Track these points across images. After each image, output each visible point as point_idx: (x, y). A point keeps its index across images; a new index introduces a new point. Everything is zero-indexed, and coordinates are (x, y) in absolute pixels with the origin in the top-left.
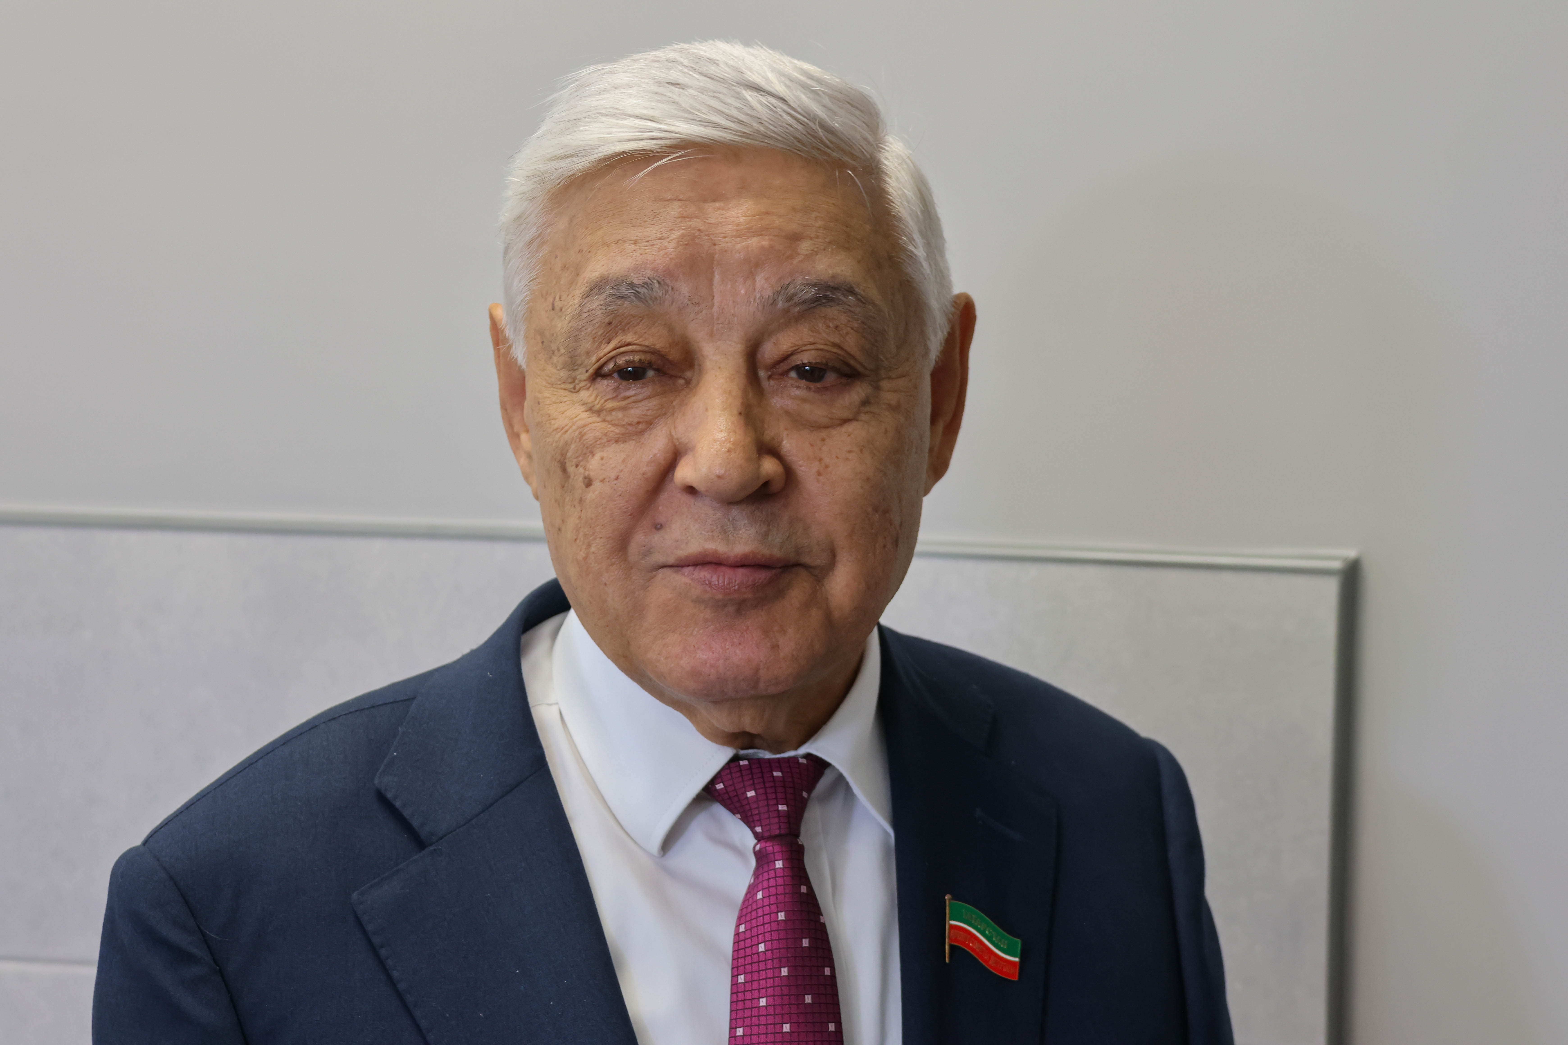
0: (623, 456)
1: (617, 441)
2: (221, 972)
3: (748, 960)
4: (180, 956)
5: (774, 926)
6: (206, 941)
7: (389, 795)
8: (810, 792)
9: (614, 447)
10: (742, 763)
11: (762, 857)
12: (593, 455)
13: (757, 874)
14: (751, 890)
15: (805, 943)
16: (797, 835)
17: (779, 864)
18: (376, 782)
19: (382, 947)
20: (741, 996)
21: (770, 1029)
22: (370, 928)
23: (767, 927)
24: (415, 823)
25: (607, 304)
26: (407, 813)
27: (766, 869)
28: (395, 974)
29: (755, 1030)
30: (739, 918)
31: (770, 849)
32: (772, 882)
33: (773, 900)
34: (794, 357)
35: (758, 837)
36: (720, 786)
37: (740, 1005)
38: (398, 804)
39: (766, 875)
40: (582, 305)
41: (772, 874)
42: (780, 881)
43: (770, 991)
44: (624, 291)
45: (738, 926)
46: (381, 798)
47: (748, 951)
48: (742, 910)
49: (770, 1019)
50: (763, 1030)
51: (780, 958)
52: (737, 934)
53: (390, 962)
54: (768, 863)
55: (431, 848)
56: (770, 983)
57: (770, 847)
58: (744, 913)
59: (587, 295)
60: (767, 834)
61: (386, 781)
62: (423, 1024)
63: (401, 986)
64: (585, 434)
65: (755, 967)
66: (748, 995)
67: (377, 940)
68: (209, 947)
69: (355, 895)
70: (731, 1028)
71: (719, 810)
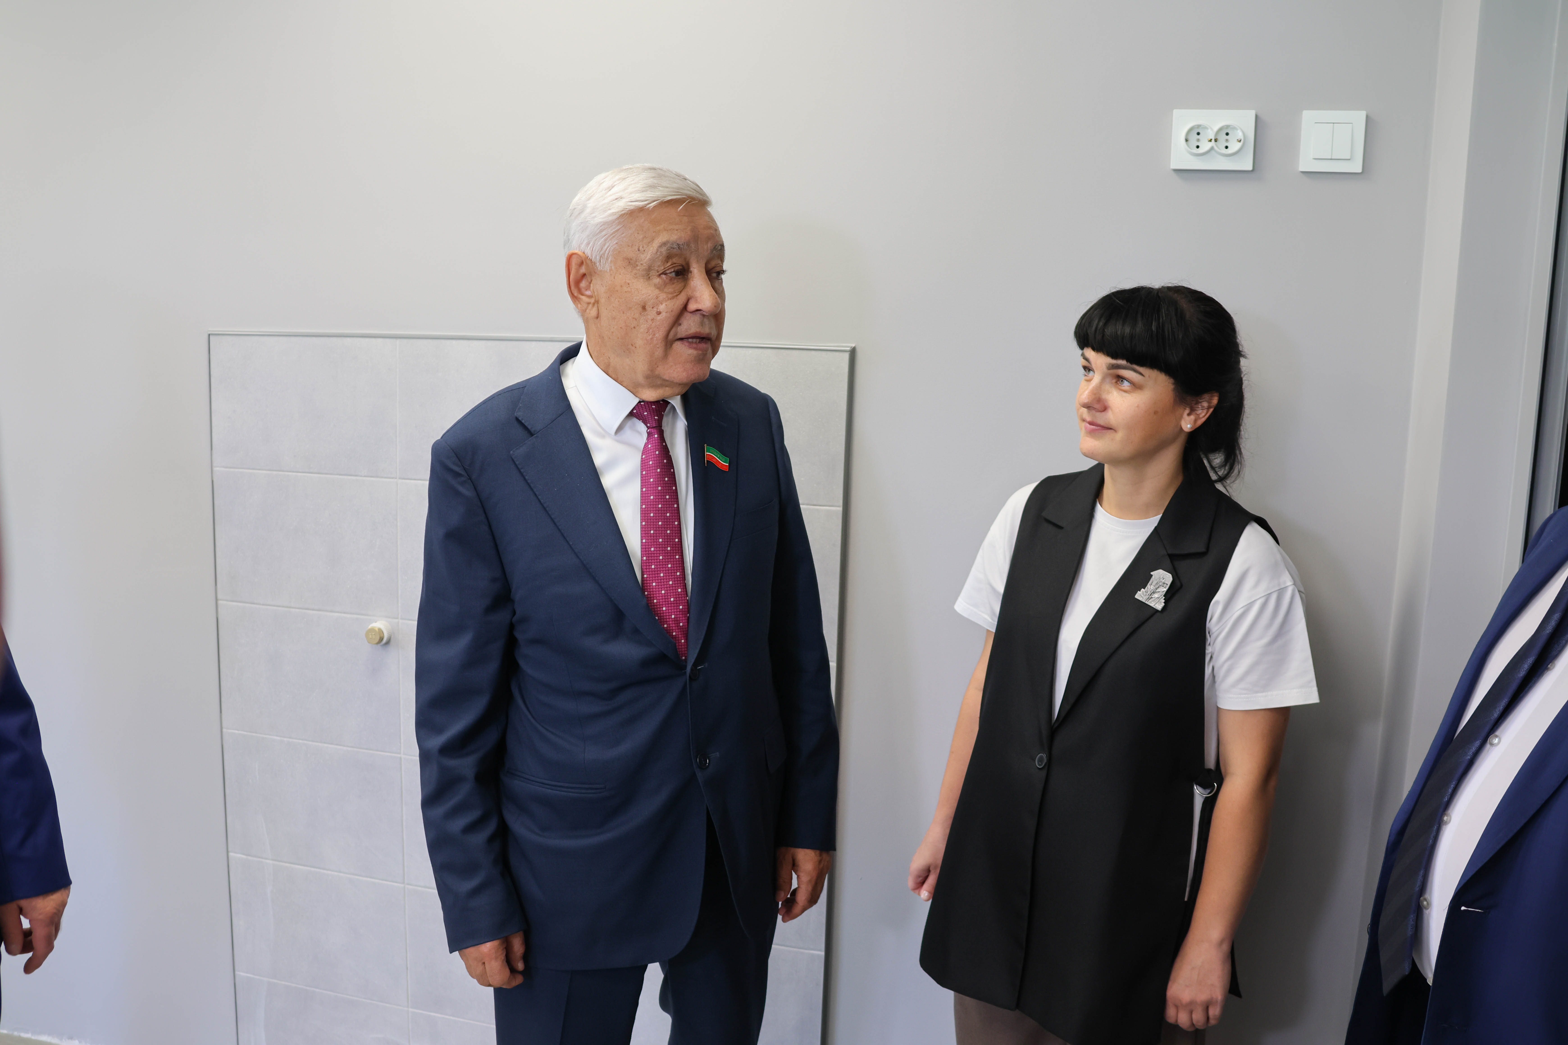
0: (673, 304)
1: (670, 299)
2: (470, 479)
3: (646, 467)
4: (457, 475)
5: (655, 456)
6: (465, 469)
7: (520, 419)
8: (664, 413)
9: (669, 301)
10: (642, 403)
11: (649, 434)
12: (662, 304)
13: (648, 439)
14: (646, 445)
15: (665, 461)
16: (661, 427)
17: (656, 436)
18: (515, 414)
19: (522, 469)
20: (644, 478)
21: (654, 488)
22: (517, 463)
23: (652, 456)
24: (529, 427)
25: (667, 250)
26: (526, 424)
27: (651, 437)
28: (526, 477)
29: (649, 489)
30: (642, 453)
31: (653, 431)
32: (654, 442)
33: (654, 447)
34: (716, 268)
35: (648, 428)
36: (635, 411)
37: (644, 481)
38: (523, 421)
39: (651, 440)
40: (657, 250)
41: (654, 439)
42: (656, 441)
43: (654, 477)
44: (675, 246)
45: (642, 456)
46: (517, 419)
47: (646, 464)
48: (643, 451)
49: (654, 486)
50: (652, 489)
51: (657, 466)
52: (642, 458)
53: (524, 474)
54: (652, 435)
55: (535, 435)
56: (654, 474)
57: (653, 430)
58: (644, 451)
59: (660, 246)
60: (651, 426)
61: (519, 414)
62: (537, 493)
63: (529, 481)
64: (659, 297)
65: (649, 469)
66: (647, 478)
67: (520, 467)
68: (466, 471)
69: (511, 452)
70: (641, 488)
71: (635, 420)
